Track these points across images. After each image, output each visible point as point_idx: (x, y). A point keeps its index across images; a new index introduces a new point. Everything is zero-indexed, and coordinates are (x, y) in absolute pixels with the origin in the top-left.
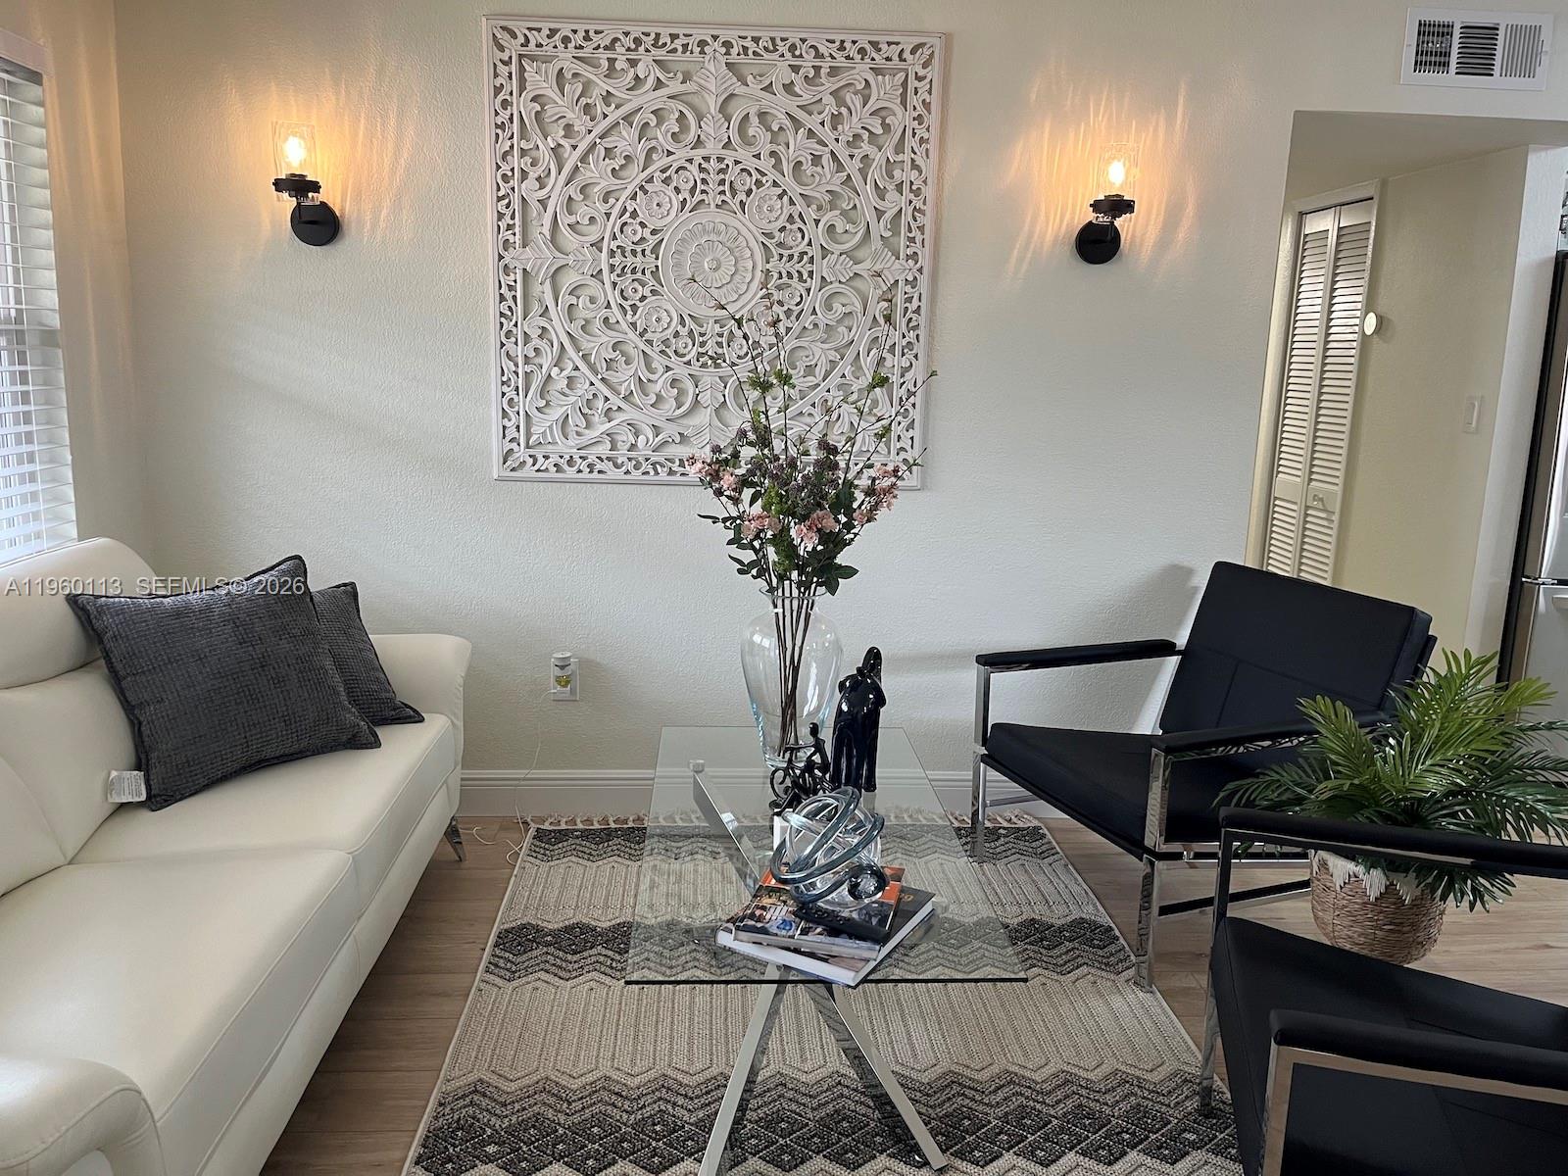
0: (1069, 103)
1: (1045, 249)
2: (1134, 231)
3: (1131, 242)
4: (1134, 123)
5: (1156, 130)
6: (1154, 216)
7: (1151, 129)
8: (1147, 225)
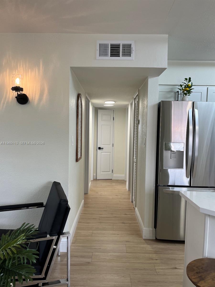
0: (13, 65)
1: (10, 101)
2: (32, 96)
3: (32, 99)
4: (30, 70)
5: (35, 72)
6: (37, 93)
7: (34, 71)
8: (36, 95)
